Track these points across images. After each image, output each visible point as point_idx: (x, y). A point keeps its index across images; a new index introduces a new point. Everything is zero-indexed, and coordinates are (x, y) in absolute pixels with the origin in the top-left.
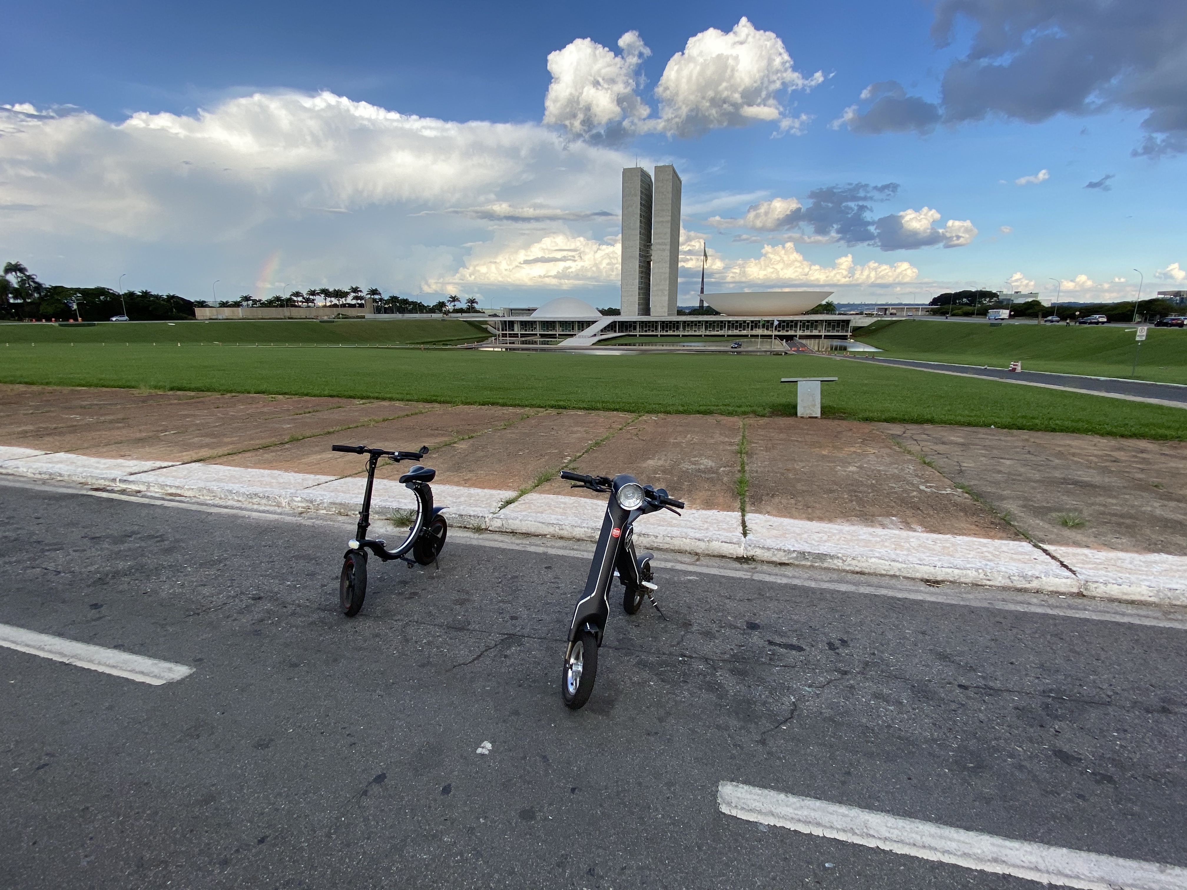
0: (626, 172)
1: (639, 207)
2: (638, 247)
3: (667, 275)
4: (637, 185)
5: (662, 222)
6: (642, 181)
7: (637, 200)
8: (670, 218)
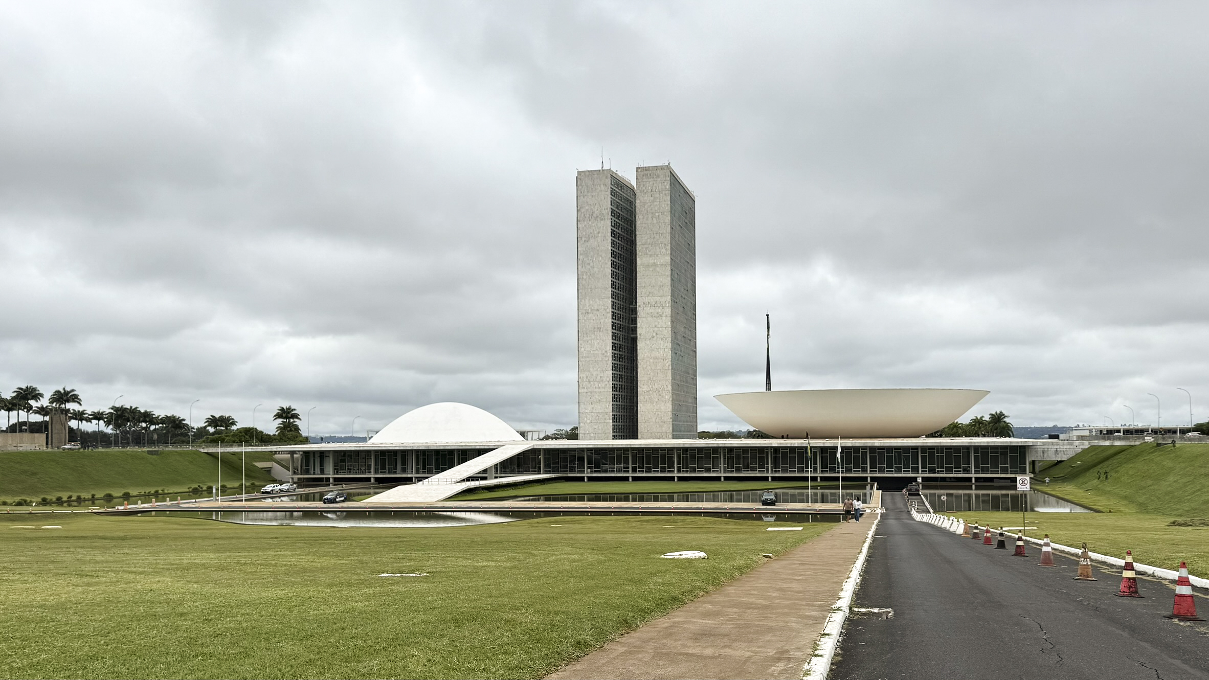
0: (582, 177)
1: (609, 238)
2: (610, 310)
3: (668, 363)
4: (603, 202)
5: (655, 265)
6: (613, 193)
7: (604, 228)
8: (668, 258)
